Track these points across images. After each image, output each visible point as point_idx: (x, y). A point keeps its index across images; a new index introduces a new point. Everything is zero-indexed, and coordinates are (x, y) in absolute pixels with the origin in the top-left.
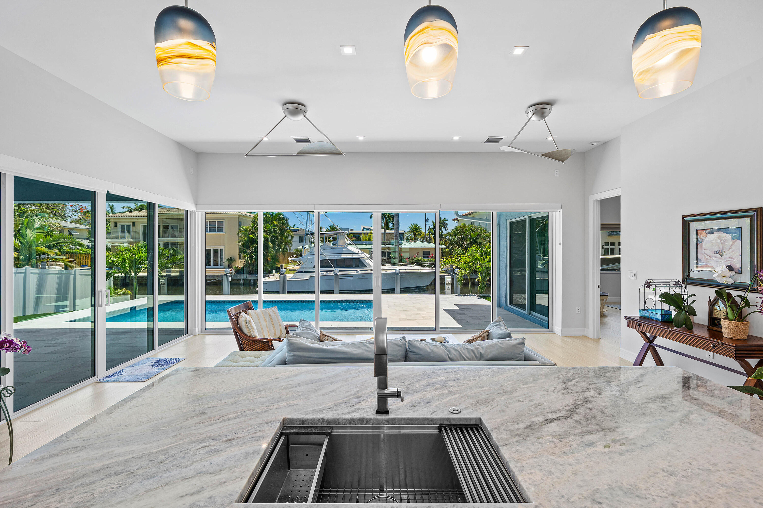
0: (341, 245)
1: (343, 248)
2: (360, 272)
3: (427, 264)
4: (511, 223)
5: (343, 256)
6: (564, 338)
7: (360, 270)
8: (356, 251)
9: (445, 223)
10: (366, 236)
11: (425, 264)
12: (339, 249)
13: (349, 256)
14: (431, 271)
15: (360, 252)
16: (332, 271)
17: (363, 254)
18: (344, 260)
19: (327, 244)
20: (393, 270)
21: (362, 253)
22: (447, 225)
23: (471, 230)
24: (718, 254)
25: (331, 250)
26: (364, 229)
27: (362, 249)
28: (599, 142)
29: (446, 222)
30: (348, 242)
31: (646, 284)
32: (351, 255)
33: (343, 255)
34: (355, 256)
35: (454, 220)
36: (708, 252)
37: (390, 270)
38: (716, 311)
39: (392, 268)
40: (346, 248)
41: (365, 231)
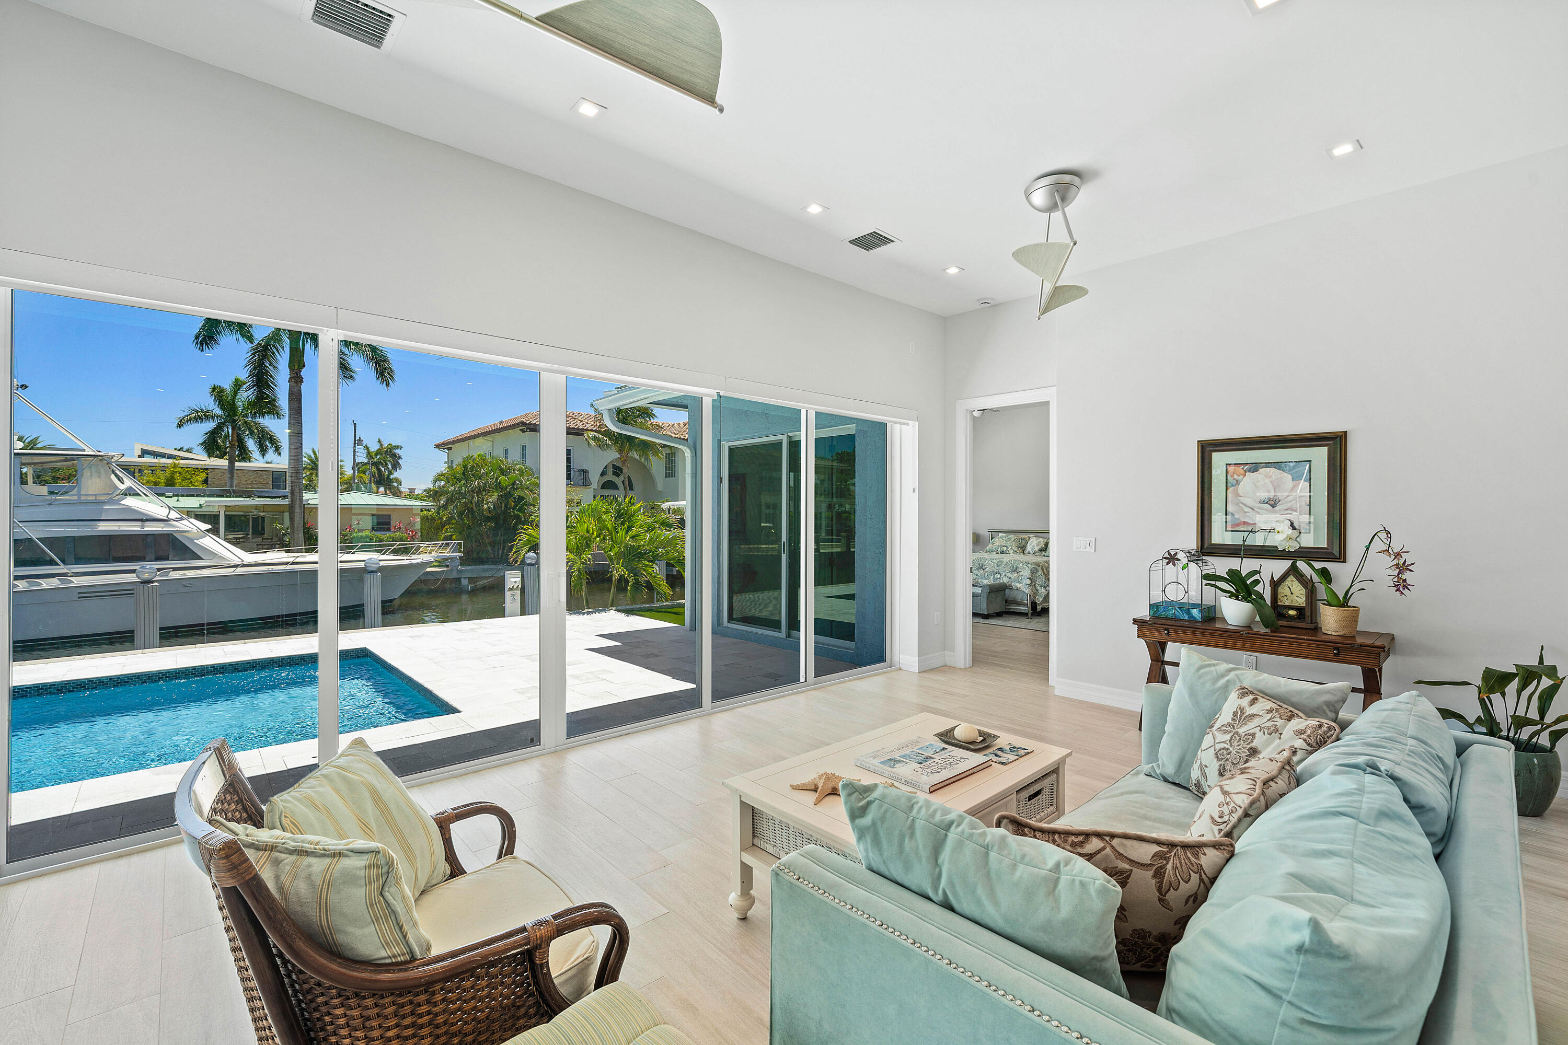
0: (96, 495)
1: (104, 503)
2: (174, 575)
3: (392, 545)
4: (731, 450)
5: (104, 527)
6: (924, 675)
7: (175, 569)
8: (162, 512)
9: (394, 455)
10: (160, 473)
11: (389, 545)
12: (83, 507)
13: (135, 527)
14: (408, 562)
15: (174, 515)
16: (52, 576)
17: (185, 522)
18: (109, 540)
19: (28, 490)
20: (293, 563)
21: (182, 519)
22: (400, 458)
23: (501, 469)
24: (1267, 503)
25: (49, 509)
26: (144, 453)
27: (178, 509)
28: (993, 299)
29: (397, 451)
30: (122, 487)
31: (1166, 558)
32: (139, 524)
33: (101, 523)
34: (151, 527)
35: (437, 446)
36: (1249, 502)
37: (286, 564)
38: (1282, 595)
39: (291, 560)
40: (118, 502)
41: (149, 460)
